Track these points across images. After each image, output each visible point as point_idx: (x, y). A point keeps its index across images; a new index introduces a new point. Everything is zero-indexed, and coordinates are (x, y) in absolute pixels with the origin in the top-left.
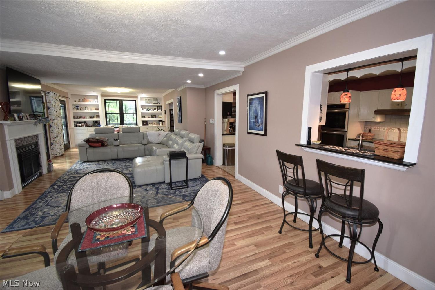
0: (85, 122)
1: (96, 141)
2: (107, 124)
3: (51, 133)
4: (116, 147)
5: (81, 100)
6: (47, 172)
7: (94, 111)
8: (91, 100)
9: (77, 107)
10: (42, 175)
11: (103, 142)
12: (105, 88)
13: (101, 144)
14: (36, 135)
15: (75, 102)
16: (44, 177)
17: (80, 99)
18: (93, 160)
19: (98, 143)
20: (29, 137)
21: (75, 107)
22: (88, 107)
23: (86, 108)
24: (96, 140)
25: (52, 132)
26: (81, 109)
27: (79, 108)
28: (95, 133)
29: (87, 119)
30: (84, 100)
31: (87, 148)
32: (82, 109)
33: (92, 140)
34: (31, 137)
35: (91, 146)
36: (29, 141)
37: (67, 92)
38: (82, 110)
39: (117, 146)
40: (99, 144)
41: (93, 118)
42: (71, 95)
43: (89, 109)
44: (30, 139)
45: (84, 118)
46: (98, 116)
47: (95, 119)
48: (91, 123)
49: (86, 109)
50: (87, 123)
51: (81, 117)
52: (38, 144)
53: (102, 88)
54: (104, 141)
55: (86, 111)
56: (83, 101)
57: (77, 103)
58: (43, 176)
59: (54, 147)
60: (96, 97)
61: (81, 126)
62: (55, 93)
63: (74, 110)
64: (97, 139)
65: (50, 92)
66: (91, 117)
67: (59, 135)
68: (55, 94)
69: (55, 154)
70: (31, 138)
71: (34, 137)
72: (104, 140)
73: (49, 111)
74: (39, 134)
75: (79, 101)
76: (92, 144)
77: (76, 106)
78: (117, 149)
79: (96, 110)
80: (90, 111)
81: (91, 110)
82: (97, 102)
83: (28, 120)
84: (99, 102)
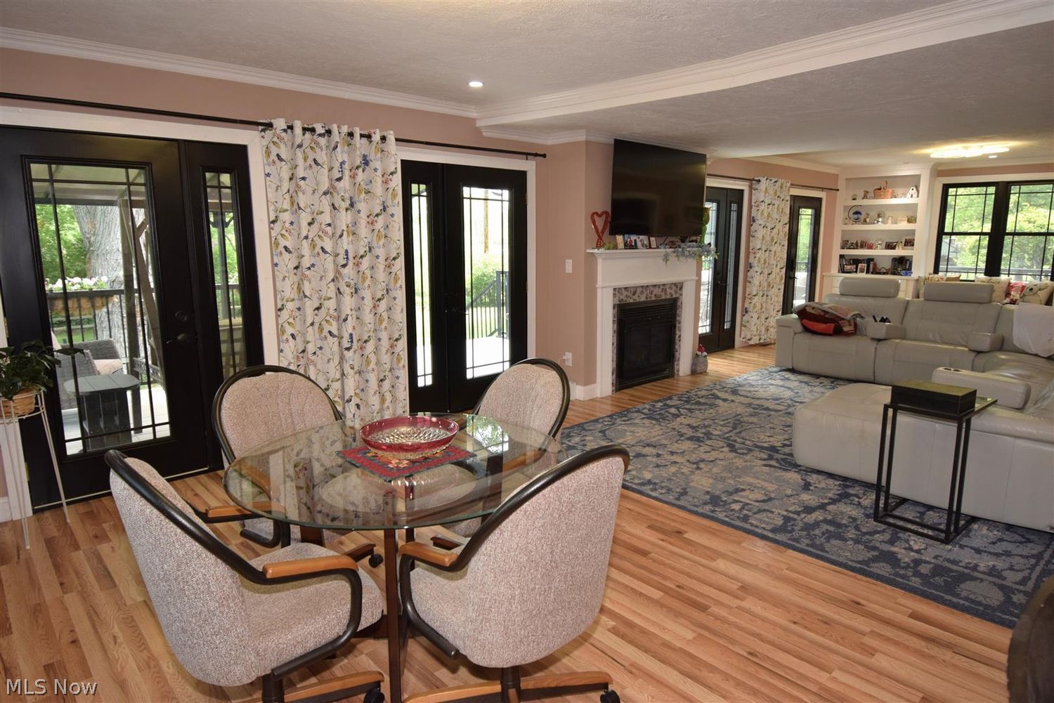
0: (869, 260)
1: (820, 316)
2: (936, 271)
3: (748, 284)
4: (876, 342)
5: (871, 194)
6: (689, 372)
7: (904, 225)
8: (899, 191)
9: (857, 215)
10: (673, 376)
11: (840, 322)
12: (926, 148)
13: (833, 325)
14: (675, 284)
15: (854, 199)
16: (680, 383)
17: (866, 190)
18: (805, 369)
19: (826, 323)
20: (655, 286)
21: (851, 213)
22: (887, 214)
23: (879, 216)
24: (822, 314)
25: (750, 282)
26: (865, 222)
27: (862, 217)
28: (839, 293)
29: (879, 252)
30: (879, 192)
31: (795, 333)
32: (868, 220)
33: (813, 312)
34: (661, 287)
35: (806, 329)
36: (653, 295)
37: (836, 173)
38: (868, 224)
39: (879, 340)
40: (829, 324)
41: (894, 248)
42: (847, 179)
43: (888, 219)
44: (657, 291)
45: (870, 247)
46: (909, 243)
47: (899, 252)
48: (887, 265)
49: (880, 220)
50: (875, 264)
51: (863, 245)
52: (679, 303)
53: (921, 148)
54: (843, 319)
55: (880, 226)
56: (876, 197)
57: (860, 202)
58: (678, 380)
59: (749, 318)
60: (914, 182)
61: (856, 272)
62: (776, 182)
63: (846, 224)
64: (823, 311)
65: (761, 178)
66: (890, 246)
67: (768, 291)
68: (779, 184)
69: (748, 337)
70: (660, 290)
71: (671, 288)
72: (842, 316)
73: (755, 226)
74: (687, 281)
75: (865, 197)
76: (810, 324)
77: (856, 210)
78: (876, 349)
79: (909, 221)
80: (890, 226)
81: (895, 222)
82: (915, 196)
83: (650, 248)
84: (920, 195)
